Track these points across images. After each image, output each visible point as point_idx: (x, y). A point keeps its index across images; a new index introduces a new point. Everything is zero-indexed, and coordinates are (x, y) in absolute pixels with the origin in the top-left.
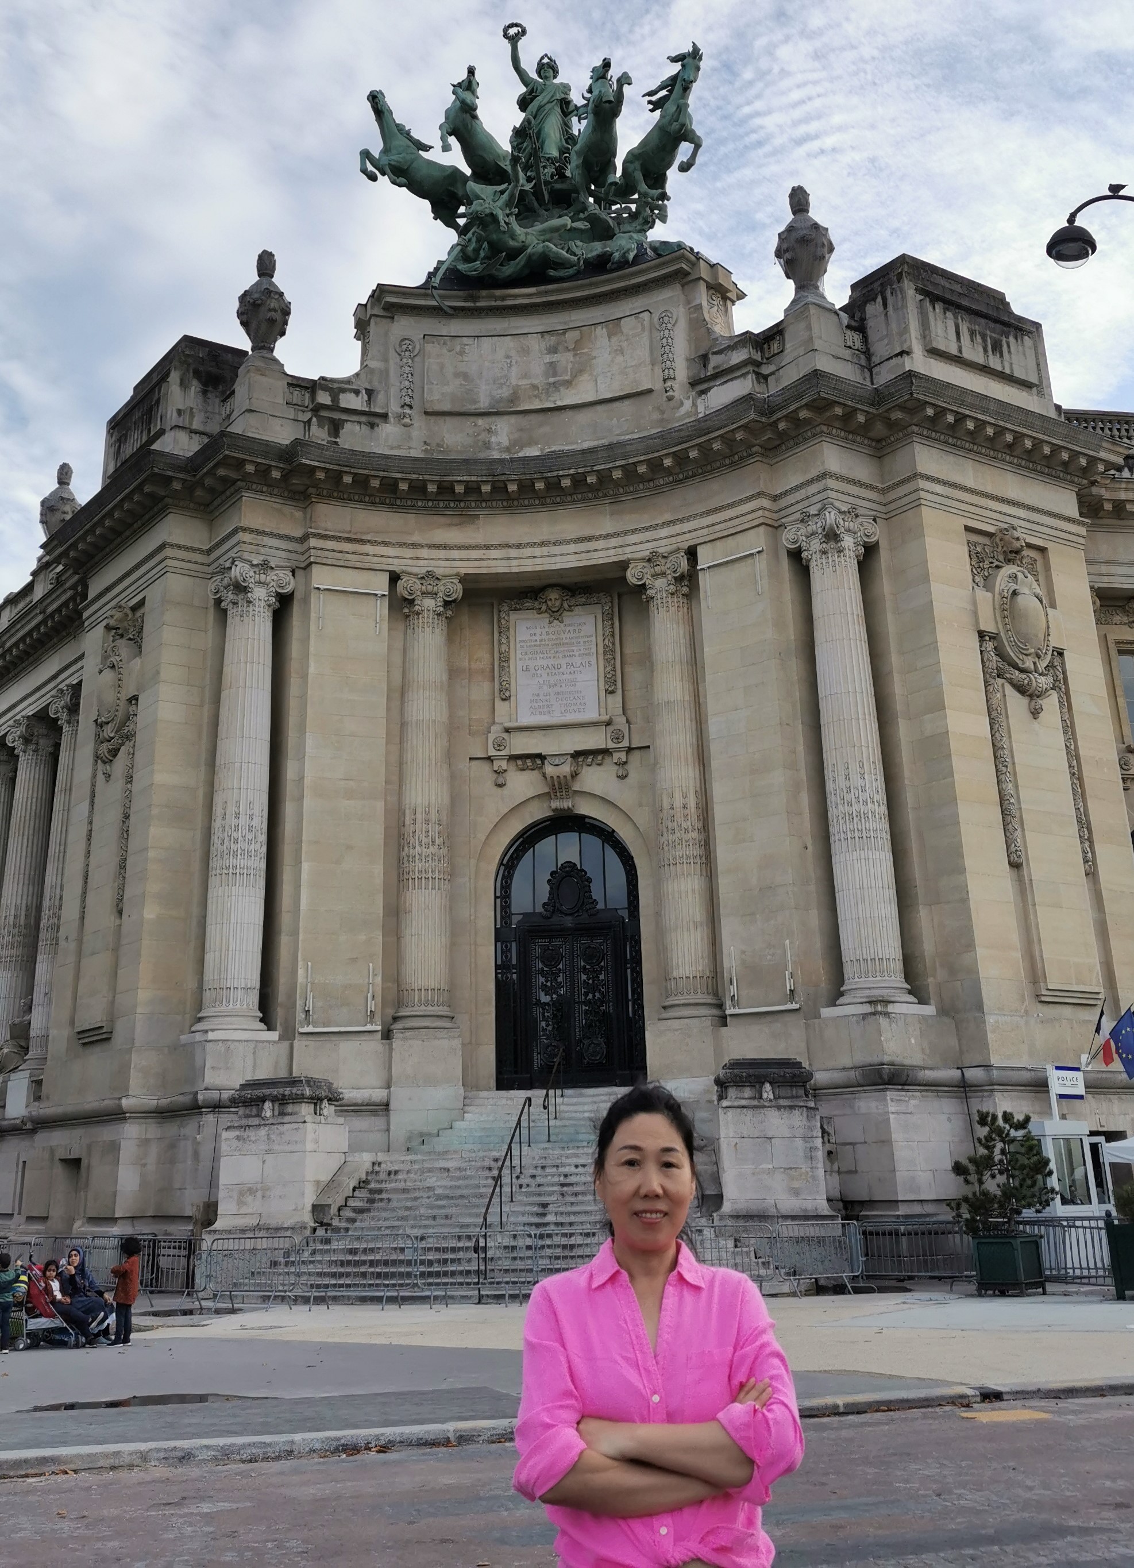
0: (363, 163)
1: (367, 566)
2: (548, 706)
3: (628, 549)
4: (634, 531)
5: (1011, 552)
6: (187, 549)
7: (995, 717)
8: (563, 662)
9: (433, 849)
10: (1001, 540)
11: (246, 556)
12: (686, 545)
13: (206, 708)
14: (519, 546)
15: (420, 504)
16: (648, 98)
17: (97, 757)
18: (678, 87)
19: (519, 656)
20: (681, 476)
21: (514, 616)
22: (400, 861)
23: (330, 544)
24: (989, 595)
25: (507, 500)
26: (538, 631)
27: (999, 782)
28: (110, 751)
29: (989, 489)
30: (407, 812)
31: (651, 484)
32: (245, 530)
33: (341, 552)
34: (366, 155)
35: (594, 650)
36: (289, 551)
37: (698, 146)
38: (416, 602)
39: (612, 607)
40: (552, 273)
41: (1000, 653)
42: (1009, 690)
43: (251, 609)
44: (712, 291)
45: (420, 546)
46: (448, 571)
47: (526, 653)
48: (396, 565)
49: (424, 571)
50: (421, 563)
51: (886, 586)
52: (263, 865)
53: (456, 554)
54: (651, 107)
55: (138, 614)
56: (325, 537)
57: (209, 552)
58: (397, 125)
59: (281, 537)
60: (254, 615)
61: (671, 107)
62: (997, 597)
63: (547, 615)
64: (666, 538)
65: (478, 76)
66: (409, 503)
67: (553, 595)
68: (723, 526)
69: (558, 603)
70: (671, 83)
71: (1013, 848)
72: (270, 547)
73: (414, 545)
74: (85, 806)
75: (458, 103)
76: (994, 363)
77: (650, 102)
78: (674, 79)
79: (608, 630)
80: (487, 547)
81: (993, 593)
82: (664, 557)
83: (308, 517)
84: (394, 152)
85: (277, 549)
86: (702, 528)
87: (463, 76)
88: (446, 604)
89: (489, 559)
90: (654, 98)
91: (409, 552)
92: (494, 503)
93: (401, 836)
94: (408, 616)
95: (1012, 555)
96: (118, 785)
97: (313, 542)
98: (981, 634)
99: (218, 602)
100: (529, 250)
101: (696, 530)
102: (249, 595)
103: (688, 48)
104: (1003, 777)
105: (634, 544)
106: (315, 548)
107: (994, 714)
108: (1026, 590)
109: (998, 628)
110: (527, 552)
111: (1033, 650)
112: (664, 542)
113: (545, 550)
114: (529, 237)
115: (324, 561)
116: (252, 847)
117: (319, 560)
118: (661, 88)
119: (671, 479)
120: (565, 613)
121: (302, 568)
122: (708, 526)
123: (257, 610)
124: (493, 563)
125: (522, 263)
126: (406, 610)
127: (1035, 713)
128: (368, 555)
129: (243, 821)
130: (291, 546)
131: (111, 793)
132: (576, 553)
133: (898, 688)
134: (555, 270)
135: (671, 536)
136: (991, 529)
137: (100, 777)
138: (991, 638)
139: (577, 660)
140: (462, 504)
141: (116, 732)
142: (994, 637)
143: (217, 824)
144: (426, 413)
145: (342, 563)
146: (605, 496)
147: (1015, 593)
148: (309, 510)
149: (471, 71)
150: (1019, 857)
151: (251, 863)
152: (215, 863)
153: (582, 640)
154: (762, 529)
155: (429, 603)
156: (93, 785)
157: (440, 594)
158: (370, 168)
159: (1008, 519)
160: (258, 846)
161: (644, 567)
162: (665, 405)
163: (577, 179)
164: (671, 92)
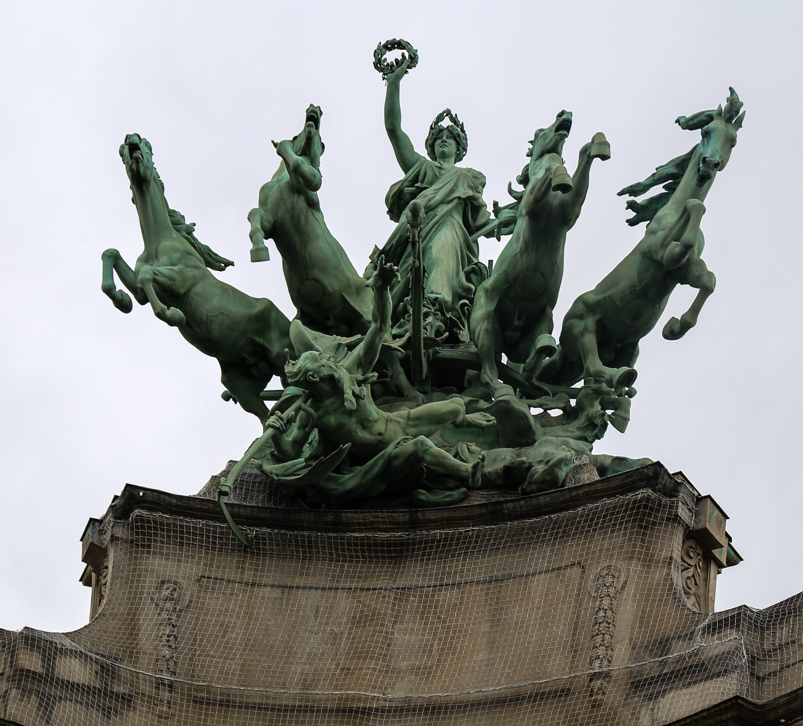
0: (107, 275)
58: (172, 214)
75: (286, 175)
77: (631, 205)
84: (163, 259)
100: (390, 449)
114: (392, 426)
149: (313, 120)
162: (586, 714)
163: (483, 339)
164: (671, 189)
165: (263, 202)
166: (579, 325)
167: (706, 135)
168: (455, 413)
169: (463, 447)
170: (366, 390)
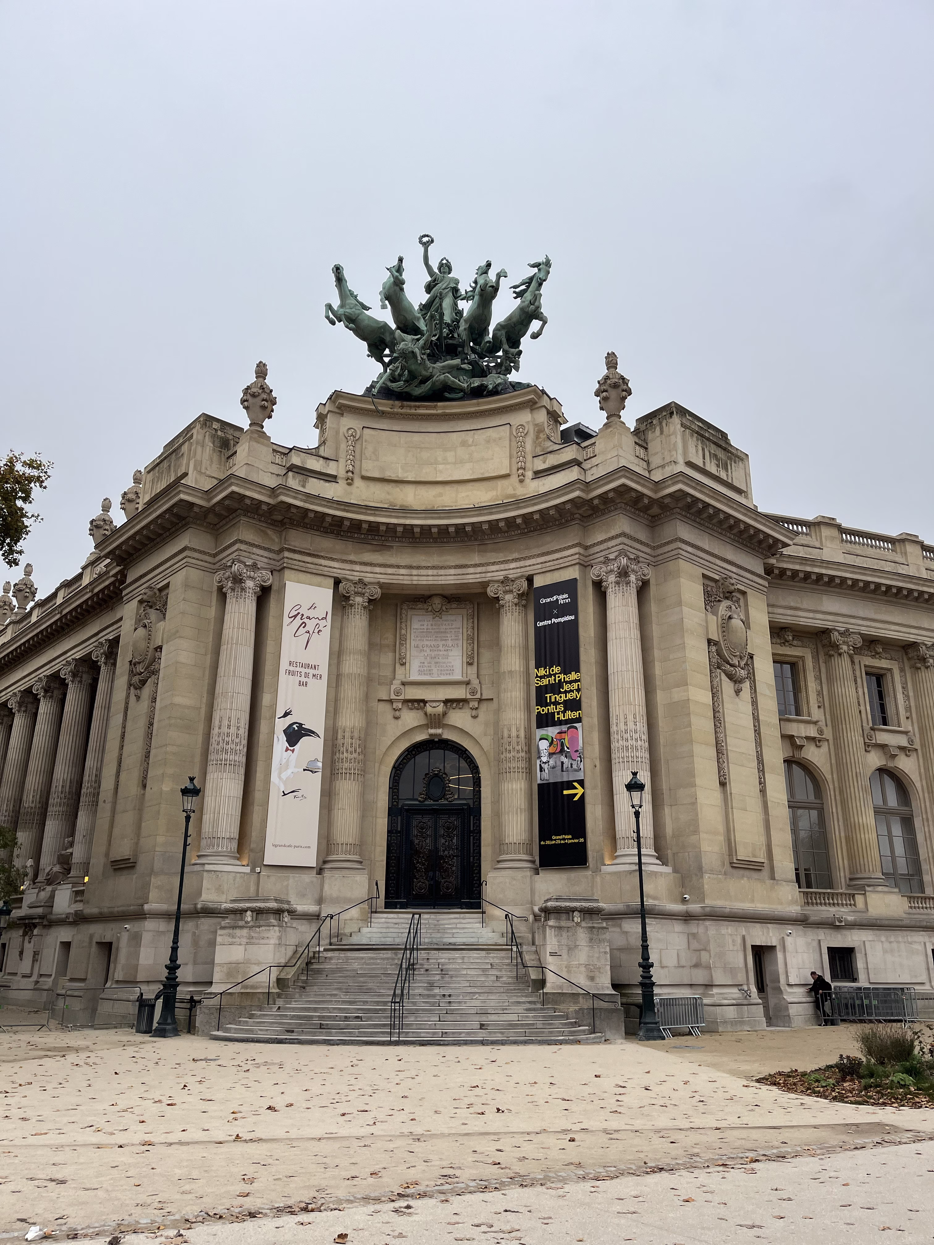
0: (327, 312)
1: (320, 572)
2: (430, 670)
3: (489, 575)
4: (494, 564)
5: (728, 592)
6: (200, 552)
7: (715, 693)
8: (441, 643)
9: (355, 755)
10: (722, 584)
11: (241, 559)
12: (526, 574)
13: (209, 657)
14: (418, 568)
15: (356, 536)
16: (513, 290)
17: (130, 685)
18: (534, 284)
19: (412, 638)
20: (526, 530)
21: (410, 613)
22: (333, 762)
23: (297, 557)
24: (715, 618)
25: (412, 538)
26: (426, 623)
27: (716, 732)
28: (140, 681)
29: (716, 552)
30: (339, 731)
31: (506, 534)
32: (239, 542)
33: (304, 562)
34: (329, 307)
35: (461, 637)
36: (270, 559)
37: (545, 322)
38: (351, 598)
39: (473, 611)
40: (447, 395)
41: (719, 653)
42: (724, 677)
43: (243, 594)
44: (549, 416)
45: (355, 562)
46: (372, 580)
47: (417, 637)
48: (338, 573)
49: (357, 578)
50: (355, 573)
52: (244, 760)
53: (378, 570)
54: (515, 295)
55: (164, 593)
56: (294, 551)
57: (214, 556)
58: (350, 291)
59: (265, 549)
60: (245, 598)
61: (528, 296)
62: (720, 619)
63: (431, 613)
64: (513, 569)
65: (404, 264)
66: (349, 534)
67: (437, 601)
68: (551, 563)
69: (439, 606)
70: (529, 282)
71: (722, 773)
72: (258, 555)
73: (352, 562)
74: (121, 716)
75: (392, 279)
76: (723, 475)
77: (514, 292)
78: (531, 279)
79: (470, 625)
80: (400, 567)
81: (716, 615)
82: (512, 581)
83: (283, 538)
84: (347, 307)
85: (262, 556)
86: (538, 564)
87: (395, 262)
88: (370, 601)
89: (399, 575)
90: (517, 290)
91: (348, 566)
92: (404, 540)
93: (334, 746)
94: (344, 607)
95: (728, 595)
96: (145, 704)
97: (286, 554)
98: (709, 641)
99: (220, 589)
100: (434, 378)
101: (534, 565)
102: (243, 584)
103: (541, 259)
104: (718, 730)
105: (493, 572)
106: (287, 558)
107: (715, 690)
108: (735, 616)
109: (719, 638)
110: (423, 572)
111: (738, 653)
112: (511, 572)
113: (435, 572)
114: (435, 370)
115: (293, 567)
116: (238, 748)
117: (290, 566)
118: (522, 284)
119: (519, 532)
120: (443, 613)
121: (278, 571)
122: (542, 563)
123: (247, 594)
124: (401, 578)
125: (429, 386)
126: (344, 603)
127: (737, 692)
128: (321, 565)
129: (233, 730)
130: (271, 555)
131: (139, 709)
132: (455, 575)
133: (658, 670)
134: (449, 393)
135: (517, 568)
136: (717, 577)
137: (133, 698)
138: (715, 644)
139: (450, 643)
140: (383, 538)
141: (145, 670)
142: (716, 643)
143: (215, 731)
144: (364, 478)
145: (304, 569)
146: (476, 540)
147: (730, 618)
148: (284, 534)
149: (401, 260)
150: (725, 779)
151: (237, 758)
152: (212, 757)
153: (453, 631)
154: (577, 567)
155: (359, 599)
156: (127, 703)
157: (366, 594)
158: (331, 316)
159: (727, 572)
160: (242, 747)
161: (499, 586)
162: (517, 485)
163: (464, 338)
164: (528, 287)
165: (384, 288)
166: (499, 333)
167: (539, 270)
168: (457, 365)
169: (461, 378)
170: (425, 357)
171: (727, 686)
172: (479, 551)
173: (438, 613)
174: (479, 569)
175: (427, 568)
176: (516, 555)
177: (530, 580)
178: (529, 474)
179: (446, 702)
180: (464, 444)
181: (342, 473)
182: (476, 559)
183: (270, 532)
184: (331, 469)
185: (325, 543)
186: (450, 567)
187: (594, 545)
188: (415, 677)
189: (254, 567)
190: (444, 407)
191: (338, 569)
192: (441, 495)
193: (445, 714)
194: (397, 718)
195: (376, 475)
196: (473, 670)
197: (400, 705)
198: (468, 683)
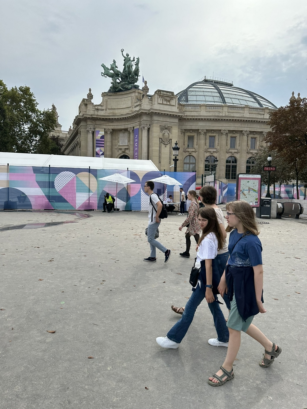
2: (123, 143)
4: (129, 124)
7: (160, 147)
8: (124, 138)
10: (165, 127)
11: (88, 127)
12: (133, 127)
14: (118, 125)
15: (107, 121)
23: (97, 126)
24: (162, 134)
25: (117, 120)
26: (122, 135)
29: (164, 120)
31: (130, 119)
32: (88, 124)
33: (99, 126)
34: (102, 73)
38: (107, 132)
41: (162, 140)
42: (162, 144)
44: (138, 93)
45: (108, 125)
46: (111, 128)
47: (121, 137)
48: (105, 128)
49: (108, 128)
51: (150, 132)
53: (111, 126)
57: (86, 126)
58: (106, 68)
59: (92, 125)
63: (122, 133)
64: (132, 125)
67: (123, 131)
71: (160, 161)
73: (107, 125)
80: (115, 126)
84: (106, 71)
88: (111, 132)
91: (106, 126)
92: (115, 121)
97: (95, 126)
98: (160, 138)
99: (86, 132)
102: (90, 131)
105: (129, 126)
109: (162, 137)
110: (119, 126)
111: (166, 140)
113: (121, 126)
115: (97, 128)
119: (132, 118)
121: (95, 128)
122: (135, 125)
123: (91, 133)
127: (166, 147)
128: (102, 127)
133: (150, 144)
136: (164, 125)
139: (126, 138)
140: (111, 121)
144: (108, 109)
145: (99, 128)
146: (127, 120)
147: (165, 133)
148: (95, 122)
149: (114, 60)
153: (126, 136)
154: (139, 126)
155: (109, 132)
159: (167, 124)
161: (130, 129)
162: (132, 109)
171: (163, 146)
172: (127, 122)
173: (124, 133)
174: (127, 125)
175: (119, 125)
176: (132, 123)
177: (134, 127)
178: (134, 107)
179: (125, 149)
180: (125, 100)
181: (104, 109)
182: (127, 123)
183: (93, 122)
184: (103, 108)
185: (103, 122)
186: (123, 125)
187: (142, 121)
188: (120, 145)
189: (91, 128)
190: (121, 93)
191: (105, 127)
192: (121, 111)
193: (125, 151)
194: (118, 152)
195: (110, 108)
196: (129, 143)
197: (118, 150)
198: (128, 145)
